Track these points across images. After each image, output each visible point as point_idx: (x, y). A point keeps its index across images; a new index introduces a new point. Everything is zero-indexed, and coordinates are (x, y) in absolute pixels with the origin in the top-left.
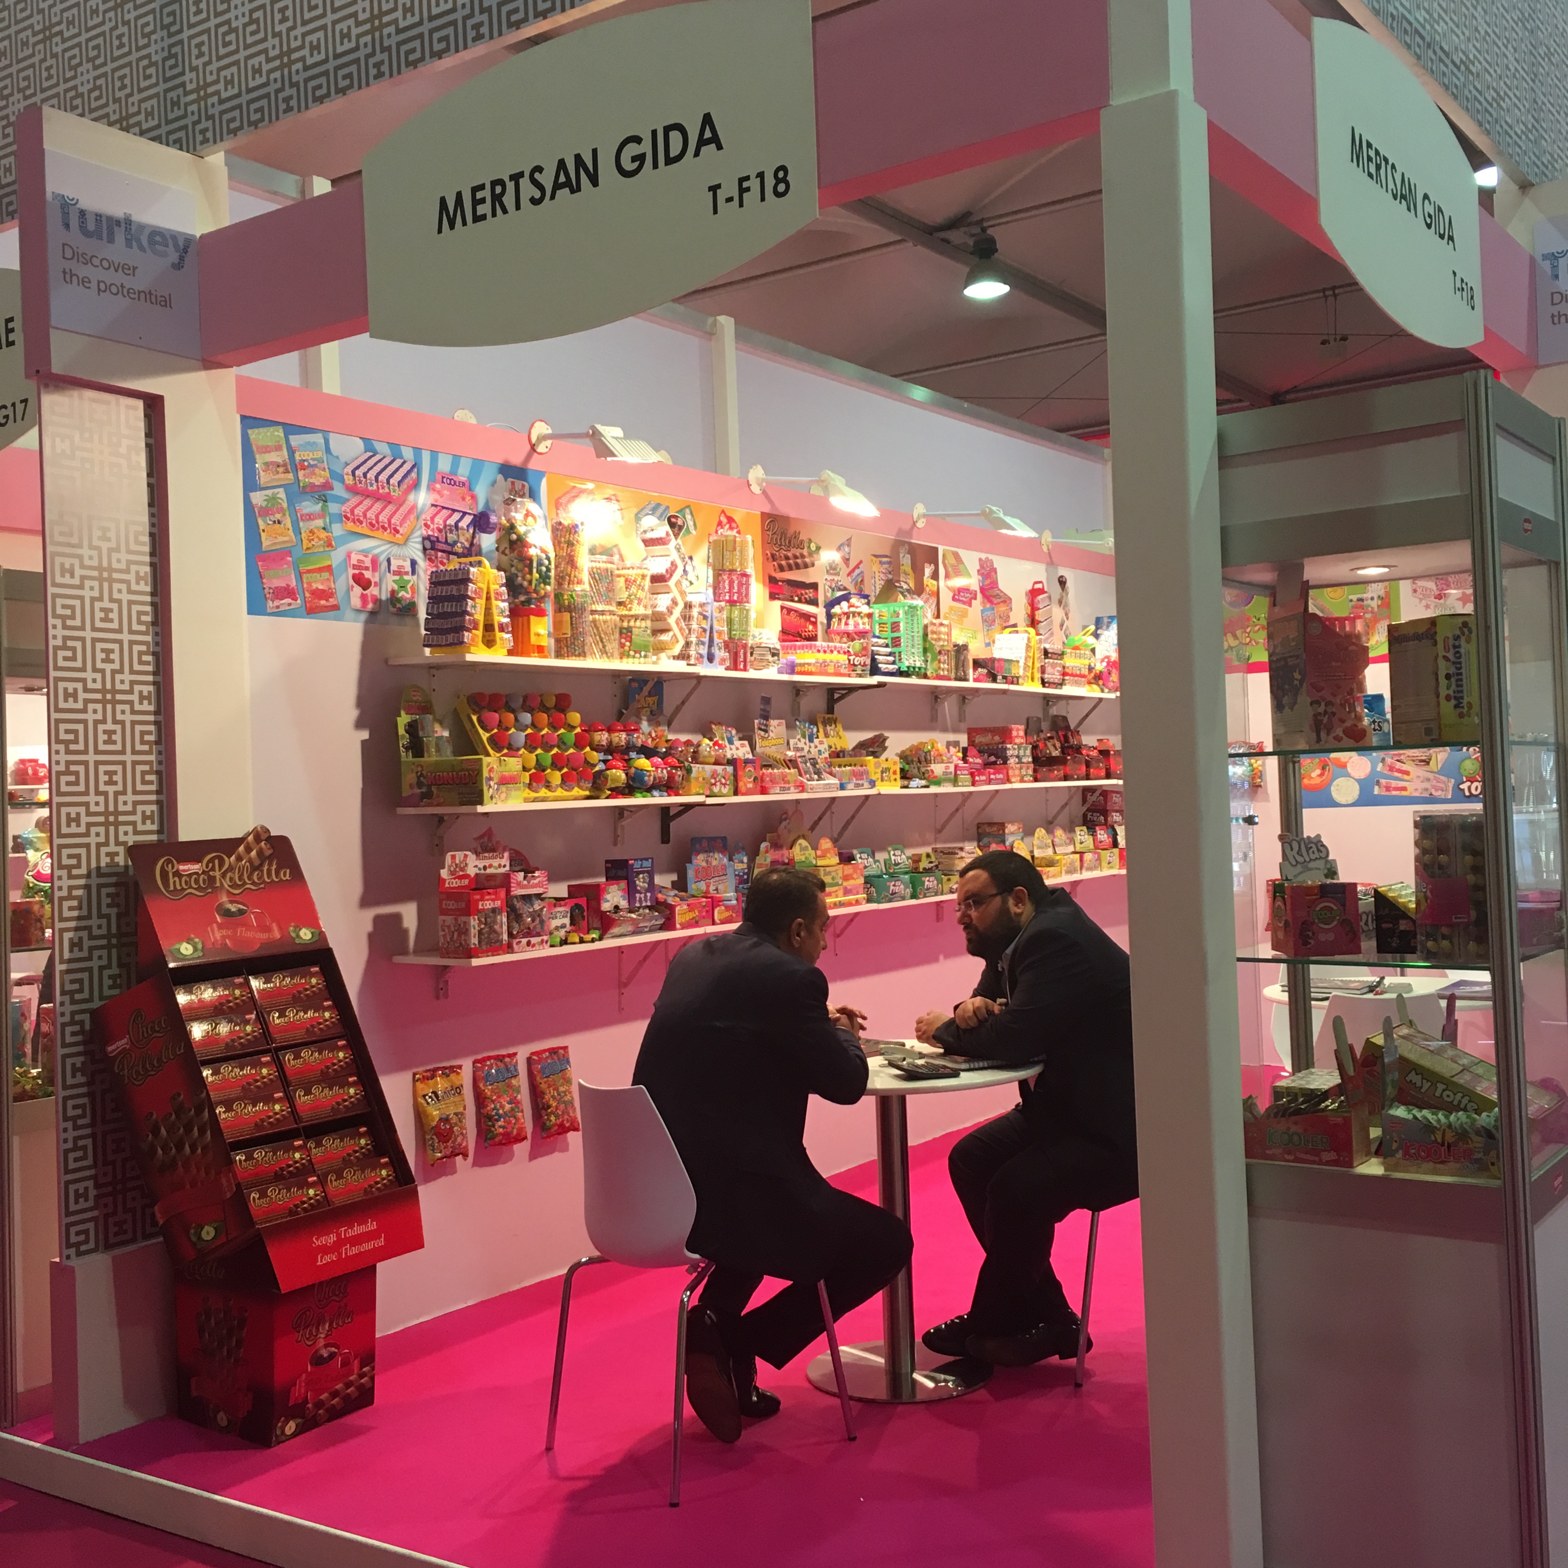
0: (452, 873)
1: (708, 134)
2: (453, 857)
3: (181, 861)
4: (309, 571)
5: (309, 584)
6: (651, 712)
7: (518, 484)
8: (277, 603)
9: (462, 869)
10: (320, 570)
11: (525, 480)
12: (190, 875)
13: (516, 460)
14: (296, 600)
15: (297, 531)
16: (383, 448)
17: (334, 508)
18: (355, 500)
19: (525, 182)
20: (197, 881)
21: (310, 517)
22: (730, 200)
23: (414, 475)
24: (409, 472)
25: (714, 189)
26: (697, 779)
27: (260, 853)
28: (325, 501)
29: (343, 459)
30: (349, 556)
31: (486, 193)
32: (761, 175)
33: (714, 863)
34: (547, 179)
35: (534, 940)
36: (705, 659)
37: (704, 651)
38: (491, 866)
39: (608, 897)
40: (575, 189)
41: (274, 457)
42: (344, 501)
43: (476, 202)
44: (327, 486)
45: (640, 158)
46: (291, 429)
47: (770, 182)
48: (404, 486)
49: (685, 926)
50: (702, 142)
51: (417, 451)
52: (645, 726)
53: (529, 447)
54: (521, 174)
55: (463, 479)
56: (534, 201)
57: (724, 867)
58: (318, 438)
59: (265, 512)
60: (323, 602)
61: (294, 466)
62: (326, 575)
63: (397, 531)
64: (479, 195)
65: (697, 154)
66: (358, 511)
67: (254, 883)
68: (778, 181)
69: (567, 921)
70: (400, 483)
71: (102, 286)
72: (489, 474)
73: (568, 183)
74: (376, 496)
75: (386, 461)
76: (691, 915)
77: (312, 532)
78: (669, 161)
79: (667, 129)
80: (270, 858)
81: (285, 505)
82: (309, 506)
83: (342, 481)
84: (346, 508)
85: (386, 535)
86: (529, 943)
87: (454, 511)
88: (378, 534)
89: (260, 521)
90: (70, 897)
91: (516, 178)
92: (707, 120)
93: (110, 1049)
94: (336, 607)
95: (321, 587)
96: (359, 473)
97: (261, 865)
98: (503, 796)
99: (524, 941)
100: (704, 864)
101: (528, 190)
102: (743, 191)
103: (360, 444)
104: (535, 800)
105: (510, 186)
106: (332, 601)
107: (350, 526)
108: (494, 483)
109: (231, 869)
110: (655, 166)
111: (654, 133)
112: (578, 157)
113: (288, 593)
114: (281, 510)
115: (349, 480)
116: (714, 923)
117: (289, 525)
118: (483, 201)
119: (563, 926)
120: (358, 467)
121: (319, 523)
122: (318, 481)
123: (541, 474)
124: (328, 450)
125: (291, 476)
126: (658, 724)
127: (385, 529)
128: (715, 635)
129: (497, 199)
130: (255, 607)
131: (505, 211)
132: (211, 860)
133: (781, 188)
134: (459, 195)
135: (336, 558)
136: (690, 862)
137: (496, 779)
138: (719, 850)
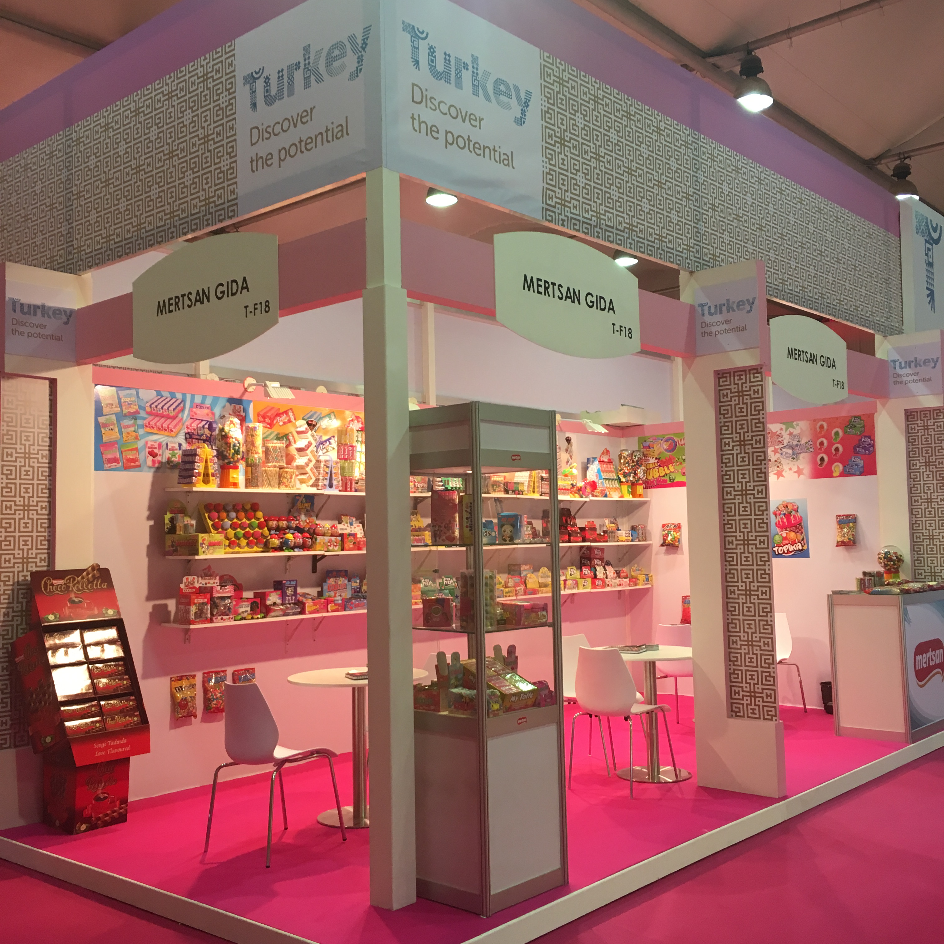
0: (187, 586)
1: (245, 285)
2: (187, 579)
3: (54, 579)
4: (126, 451)
5: (126, 456)
6: (307, 511)
7: (237, 407)
8: (109, 465)
9: (192, 584)
10: (132, 450)
11: (241, 404)
12: (58, 586)
13: (236, 396)
14: (119, 463)
15: (121, 433)
16: (166, 394)
17: (140, 422)
18: (151, 418)
19: (186, 298)
20: (61, 588)
21: (128, 426)
22: (251, 312)
23: (182, 405)
24: (179, 404)
25: (246, 307)
26: (320, 543)
27: (94, 576)
28: (136, 419)
29: (145, 401)
30: (147, 443)
31: (172, 301)
32: (261, 303)
33: (340, 583)
34: (193, 297)
35: (224, 617)
36: (327, 487)
37: (327, 482)
38: (209, 583)
39: (270, 598)
40: (202, 303)
41: (110, 401)
42: (144, 419)
43: (170, 305)
44: (137, 412)
45: (223, 292)
46: (119, 389)
47: (264, 306)
48: (177, 410)
49: (311, 613)
50: (243, 288)
51: (184, 395)
52: (303, 517)
53: (243, 389)
54: (185, 295)
56: (189, 306)
57: (346, 585)
58: (134, 392)
59: (105, 425)
60: (132, 464)
61: (121, 405)
62: (135, 452)
63: (172, 431)
64: (171, 302)
65: (241, 293)
66: (152, 423)
67: (88, 589)
68: (267, 306)
69: (249, 609)
70: (174, 409)
71: (30, 334)
72: (222, 402)
73: (200, 300)
74: (162, 416)
75: (168, 400)
76: (315, 607)
77: (128, 433)
78: (233, 294)
79: (232, 281)
80: (98, 578)
81: (115, 422)
82: (127, 422)
83: (144, 409)
84: (146, 422)
85: (166, 433)
86: (222, 619)
87: (202, 420)
88: (163, 432)
89: (103, 430)
90: (4, 594)
91: (183, 296)
92: (245, 280)
93: (16, 659)
94: (139, 466)
95: (131, 457)
96: (153, 406)
97: (94, 581)
98: (211, 551)
99: (219, 618)
100: (334, 583)
101: (187, 302)
102: (255, 309)
103: (155, 393)
104: (232, 553)
105: (181, 299)
106: (137, 463)
107: (148, 430)
108: (224, 407)
109: (78, 582)
110: (228, 296)
111: (228, 283)
112: (203, 290)
113: (116, 460)
114: (113, 424)
115: (148, 409)
116: (328, 611)
117: (117, 431)
118: (172, 304)
119: (246, 611)
120: (153, 403)
121: (132, 429)
123: (250, 402)
124: (138, 396)
125: (119, 409)
126: (311, 516)
127: (165, 430)
128: (333, 475)
129: (177, 304)
130: (98, 467)
131: (179, 309)
132: (69, 579)
133: (267, 309)
134: (164, 301)
135: (140, 444)
136: (325, 582)
137: (207, 544)
138: (343, 576)
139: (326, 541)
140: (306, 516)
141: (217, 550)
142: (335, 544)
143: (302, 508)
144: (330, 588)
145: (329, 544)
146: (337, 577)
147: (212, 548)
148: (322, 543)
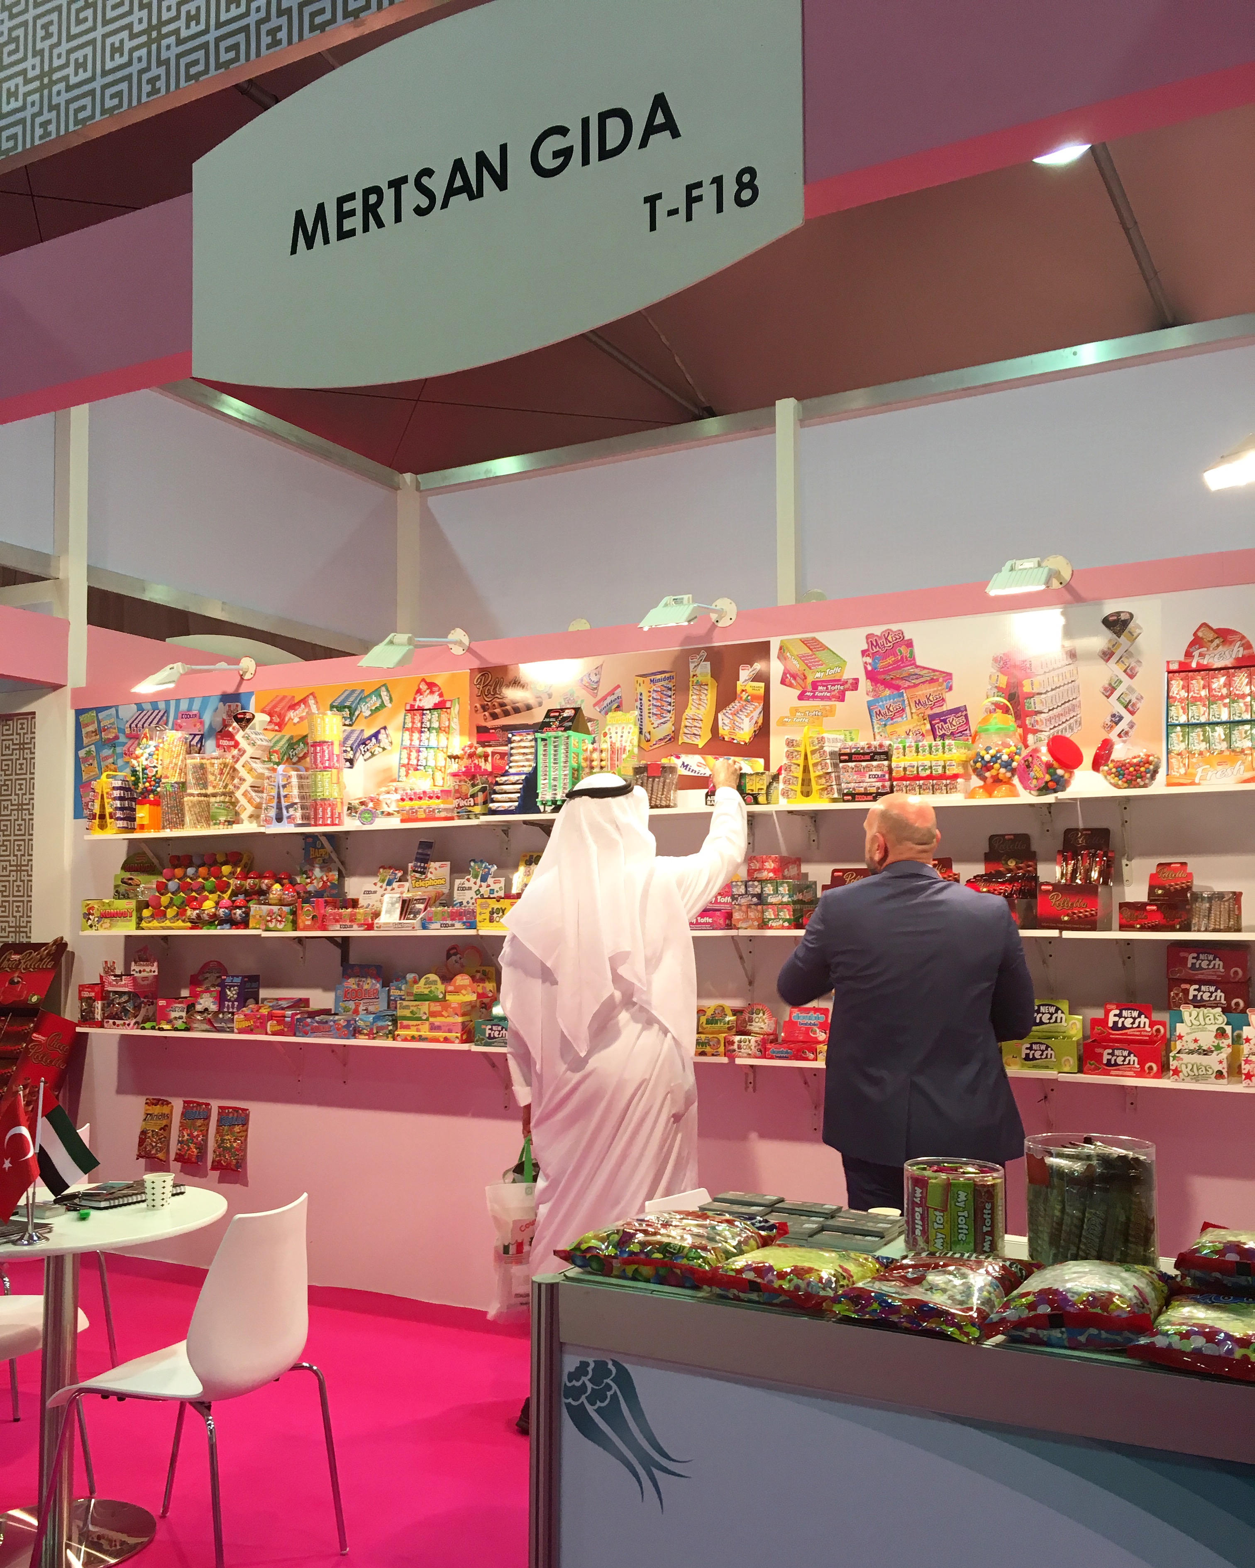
3: (15, 953)
7: (233, 705)
11: (238, 701)
12: (12, 961)
13: (230, 690)
15: (100, 767)
17: (119, 750)
20: (13, 964)
21: (107, 758)
23: (165, 718)
24: (162, 717)
28: (115, 747)
29: (125, 720)
33: (366, 987)
37: (272, 813)
41: (91, 728)
42: (124, 744)
44: (117, 738)
46: (99, 710)
51: (168, 703)
52: (317, 872)
53: (239, 678)
55: (195, 712)
57: (377, 992)
58: (113, 711)
59: (85, 759)
61: (100, 730)
67: (34, 968)
69: (184, 1014)
70: (156, 725)
72: (214, 703)
75: (149, 714)
76: (247, 1024)
81: (95, 754)
82: (107, 752)
83: (124, 733)
84: (125, 748)
89: (82, 766)
96: (134, 725)
97: (45, 958)
103: (135, 707)
109: (31, 959)
114: (93, 757)
115: (128, 731)
116: (267, 1034)
117: (96, 765)
120: (133, 722)
121: (111, 760)
122: (111, 736)
123: (252, 693)
124: (118, 717)
125: (98, 737)
128: (282, 799)
132: (27, 954)
137: (97, 914)
138: (373, 976)
139: (264, 913)
140: (322, 871)
141: (120, 923)
142: (279, 918)
143: (316, 858)
144: (348, 996)
145: (269, 918)
146: (363, 977)
147: (107, 920)
148: (258, 917)
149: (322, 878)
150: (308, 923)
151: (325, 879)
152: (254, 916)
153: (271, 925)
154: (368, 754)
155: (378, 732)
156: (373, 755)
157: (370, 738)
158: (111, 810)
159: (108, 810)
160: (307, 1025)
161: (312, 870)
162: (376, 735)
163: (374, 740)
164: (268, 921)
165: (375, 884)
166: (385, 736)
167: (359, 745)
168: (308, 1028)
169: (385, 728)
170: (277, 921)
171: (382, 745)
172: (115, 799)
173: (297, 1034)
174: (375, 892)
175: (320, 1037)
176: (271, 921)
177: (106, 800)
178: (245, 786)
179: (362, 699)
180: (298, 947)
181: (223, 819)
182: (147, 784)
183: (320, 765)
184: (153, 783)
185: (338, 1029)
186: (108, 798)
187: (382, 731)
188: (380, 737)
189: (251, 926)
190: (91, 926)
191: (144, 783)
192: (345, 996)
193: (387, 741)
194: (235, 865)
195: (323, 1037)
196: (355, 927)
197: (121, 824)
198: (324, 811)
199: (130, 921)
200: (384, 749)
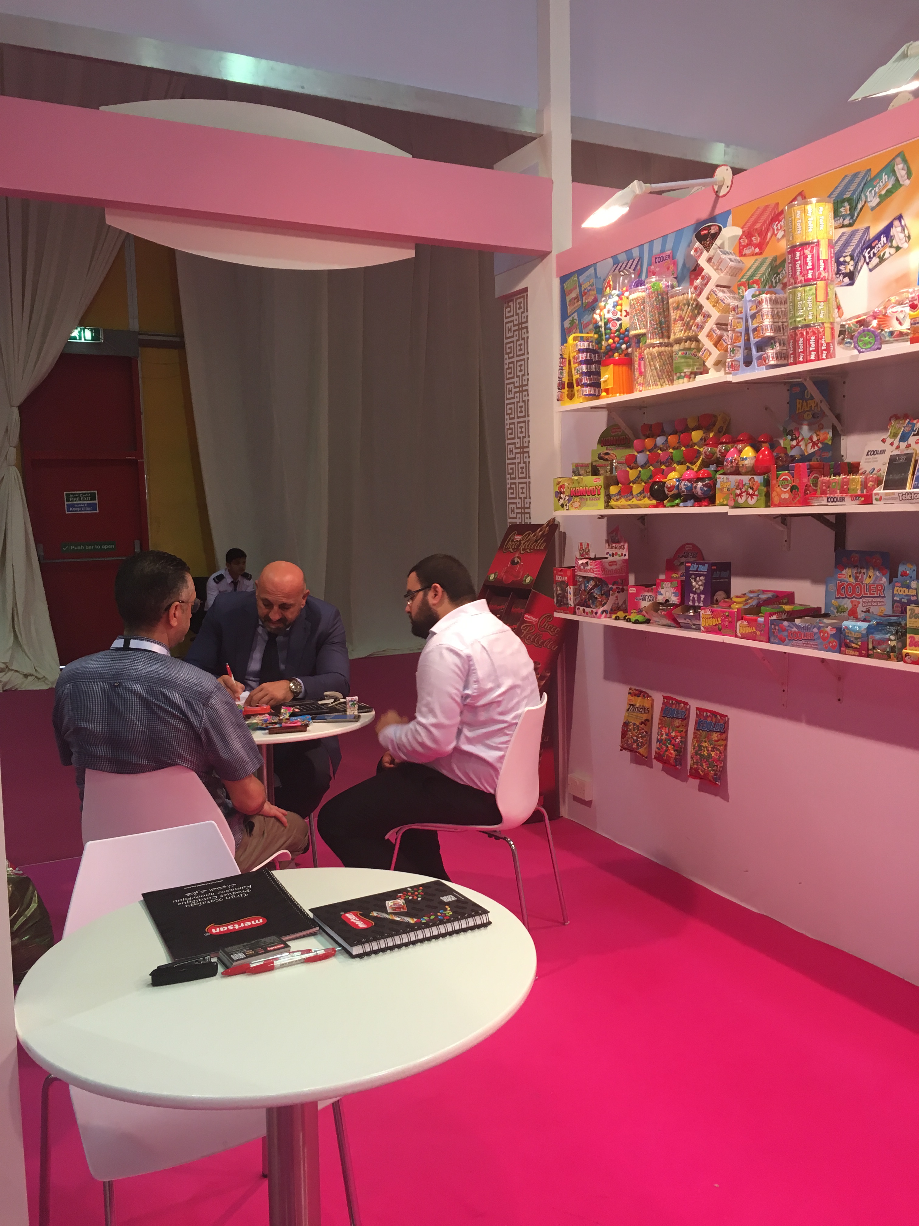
2: (581, 544)
3: (518, 534)
12: (515, 542)
13: (705, 214)
16: (622, 257)
20: (515, 545)
23: (639, 267)
24: (636, 266)
27: (543, 533)
29: (602, 279)
37: (740, 355)
38: (616, 554)
39: (662, 591)
41: (573, 295)
46: (580, 272)
51: (642, 248)
52: (805, 431)
55: (668, 252)
57: (881, 588)
61: (581, 295)
67: (530, 549)
80: (544, 536)
97: (539, 539)
100: (852, 580)
109: (529, 540)
116: (736, 636)
122: (590, 300)
124: (596, 275)
125: (579, 303)
132: (526, 535)
136: (832, 576)
137: (568, 493)
138: (876, 567)
139: (732, 485)
140: (810, 429)
141: (588, 502)
142: (751, 491)
143: (805, 412)
144: (842, 591)
145: (738, 492)
146: (862, 568)
147: (577, 499)
148: (725, 490)
149: (811, 438)
150: (786, 496)
151: (815, 439)
152: (721, 490)
153: (741, 501)
154: (875, 260)
155: (890, 226)
156: (882, 260)
157: (878, 238)
158: (578, 376)
159: (576, 376)
160: (784, 630)
161: (798, 429)
162: (886, 231)
163: (883, 239)
164: (737, 495)
165: (884, 441)
166: (899, 229)
167: (862, 251)
168: (785, 634)
169: (900, 218)
170: (748, 494)
171: (894, 244)
172: (581, 363)
173: (772, 640)
174: (883, 452)
175: (800, 646)
176: (740, 495)
177: (573, 366)
178: (710, 324)
179: (869, 182)
180: (781, 528)
181: (687, 370)
182: (611, 341)
183: (800, 278)
184: (617, 339)
185: (824, 639)
186: (574, 363)
187: (896, 223)
188: (893, 232)
189: (717, 502)
190: (562, 506)
191: (607, 340)
192: (839, 592)
193: (902, 235)
194: (707, 430)
195: (804, 646)
196: (848, 499)
197: (587, 390)
198: (807, 342)
199: (599, 499)
200: (898, 248)
